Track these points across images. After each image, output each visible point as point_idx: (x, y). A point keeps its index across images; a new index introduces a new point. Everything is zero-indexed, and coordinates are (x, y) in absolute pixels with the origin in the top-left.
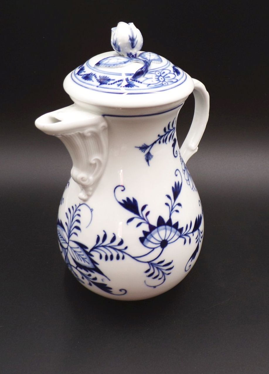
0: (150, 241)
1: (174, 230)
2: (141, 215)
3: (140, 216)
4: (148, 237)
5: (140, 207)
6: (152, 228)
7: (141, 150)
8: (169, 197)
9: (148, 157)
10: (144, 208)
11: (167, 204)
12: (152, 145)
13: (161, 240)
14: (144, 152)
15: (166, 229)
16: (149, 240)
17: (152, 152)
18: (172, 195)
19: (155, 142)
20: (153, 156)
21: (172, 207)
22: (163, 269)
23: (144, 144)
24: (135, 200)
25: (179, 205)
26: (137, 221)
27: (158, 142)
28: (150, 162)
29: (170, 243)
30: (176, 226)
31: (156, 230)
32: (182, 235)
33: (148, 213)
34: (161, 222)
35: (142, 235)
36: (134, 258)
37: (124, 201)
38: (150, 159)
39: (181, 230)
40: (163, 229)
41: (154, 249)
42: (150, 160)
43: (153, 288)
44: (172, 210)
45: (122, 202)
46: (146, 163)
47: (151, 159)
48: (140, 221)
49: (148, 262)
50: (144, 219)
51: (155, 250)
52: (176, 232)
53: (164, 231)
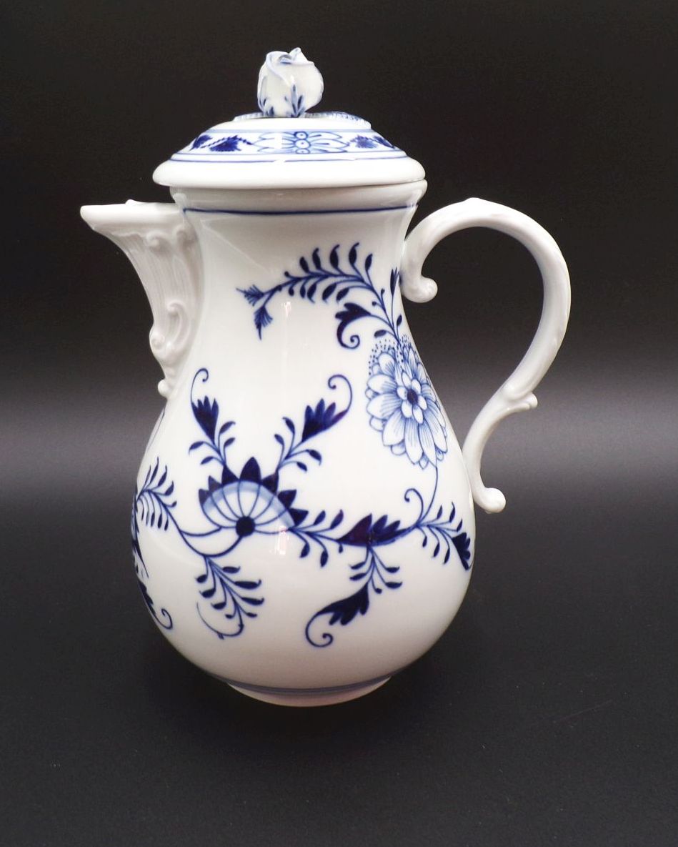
0: (216, 505)
1: (278, 504)
2: (216, 441)
3: (214, 443)
4: (216, 494)
5: (220, 423)
6: (228, 477)
7: (248, 299)
8: (290, 424)
9: (262, 318)
10: (226, 426)
11: (279, 438)
12: (272, 292)
13: (240, 514)
14: (253, 305)
15: (258, 494)
16: (216, 501)
17: (271, 308)
18: (300, 425)
19: (279, 288)
20: (271, 319)
21: (290, 451)
22: (235, 593)
23: (254, 286)
24: (215, 405)
25: (315, 455)
26: (206, 451)
27: (285, 290)
28: (263, 330)
29: (260, 532)
30: (288, 497)
31: (235, 485)
32: (301, 530)
33: (230, 442)
34: (251, 470)
35: (206, 487)
36: (181, 532)
37: (199, 402)
38: (265, 324)
39: (299, 516)
40: (253, 491)
41: (220, 528)
42: (264, 326)
43: (216, 636)
44: (288, 456)
45: (196, 404)
46: (256, 331)
47: (267, 324)
48: (212, 453)
49: (205, 556)
50: (218, 452)
51: (223, 532)
52: (283, 512)
53: (252, 496)
